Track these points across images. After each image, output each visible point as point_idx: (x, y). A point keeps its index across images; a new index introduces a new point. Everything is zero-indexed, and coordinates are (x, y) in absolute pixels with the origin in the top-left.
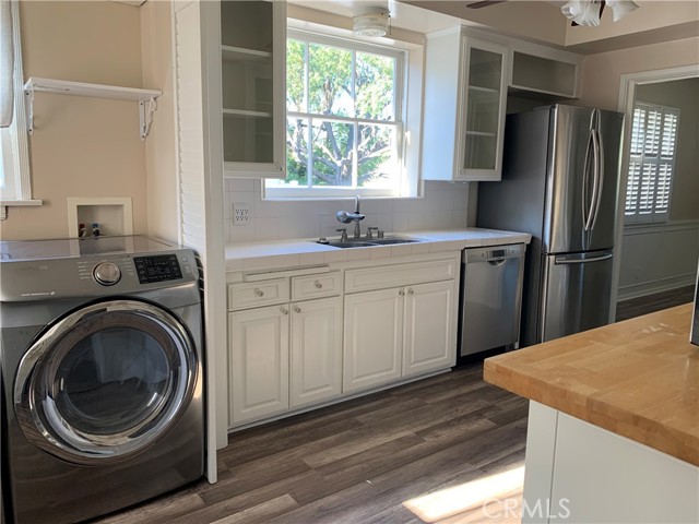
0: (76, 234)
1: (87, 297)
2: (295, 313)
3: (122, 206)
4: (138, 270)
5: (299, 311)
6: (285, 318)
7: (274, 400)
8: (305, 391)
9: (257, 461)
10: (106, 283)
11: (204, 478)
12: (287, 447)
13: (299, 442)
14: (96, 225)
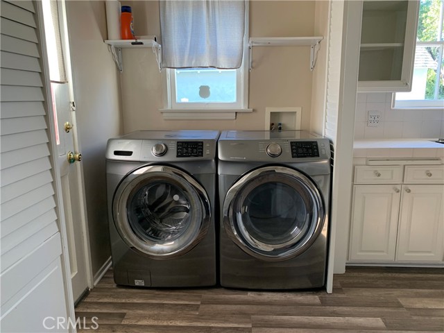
0: (269, 129)
1: (260, 162)
2: (406, 193)
3: (295, 112)
4: (292, 150)
5: (409, 191)
6: (397, 196)
7: (383, 252)
8: (409, 252)
9: (364, 289)
10: (273, 156)
11: (324, 288)
12: (387, 287)
13: (399, 286)
14: (280, 124)
